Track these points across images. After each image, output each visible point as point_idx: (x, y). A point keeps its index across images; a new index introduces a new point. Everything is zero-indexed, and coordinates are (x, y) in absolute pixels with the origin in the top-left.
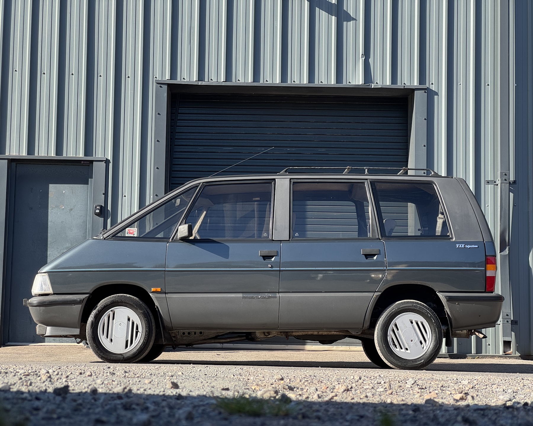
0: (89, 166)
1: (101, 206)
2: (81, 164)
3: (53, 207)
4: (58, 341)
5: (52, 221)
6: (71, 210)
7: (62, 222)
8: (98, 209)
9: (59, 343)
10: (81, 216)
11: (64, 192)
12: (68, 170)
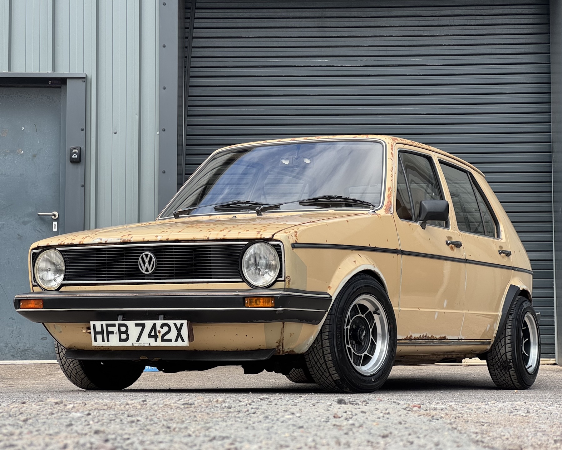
0: (60, 87)
1: (80, 148)
2: (48, 85)
3: (6, 152)
4: (19, 357)
5: (5, 174)
6: (35, 156)
7: (21, 175)
8: (75, 153)
9: (20, 361)
10: (50, 165)
11: (23, 128)
12: (29, 95)
